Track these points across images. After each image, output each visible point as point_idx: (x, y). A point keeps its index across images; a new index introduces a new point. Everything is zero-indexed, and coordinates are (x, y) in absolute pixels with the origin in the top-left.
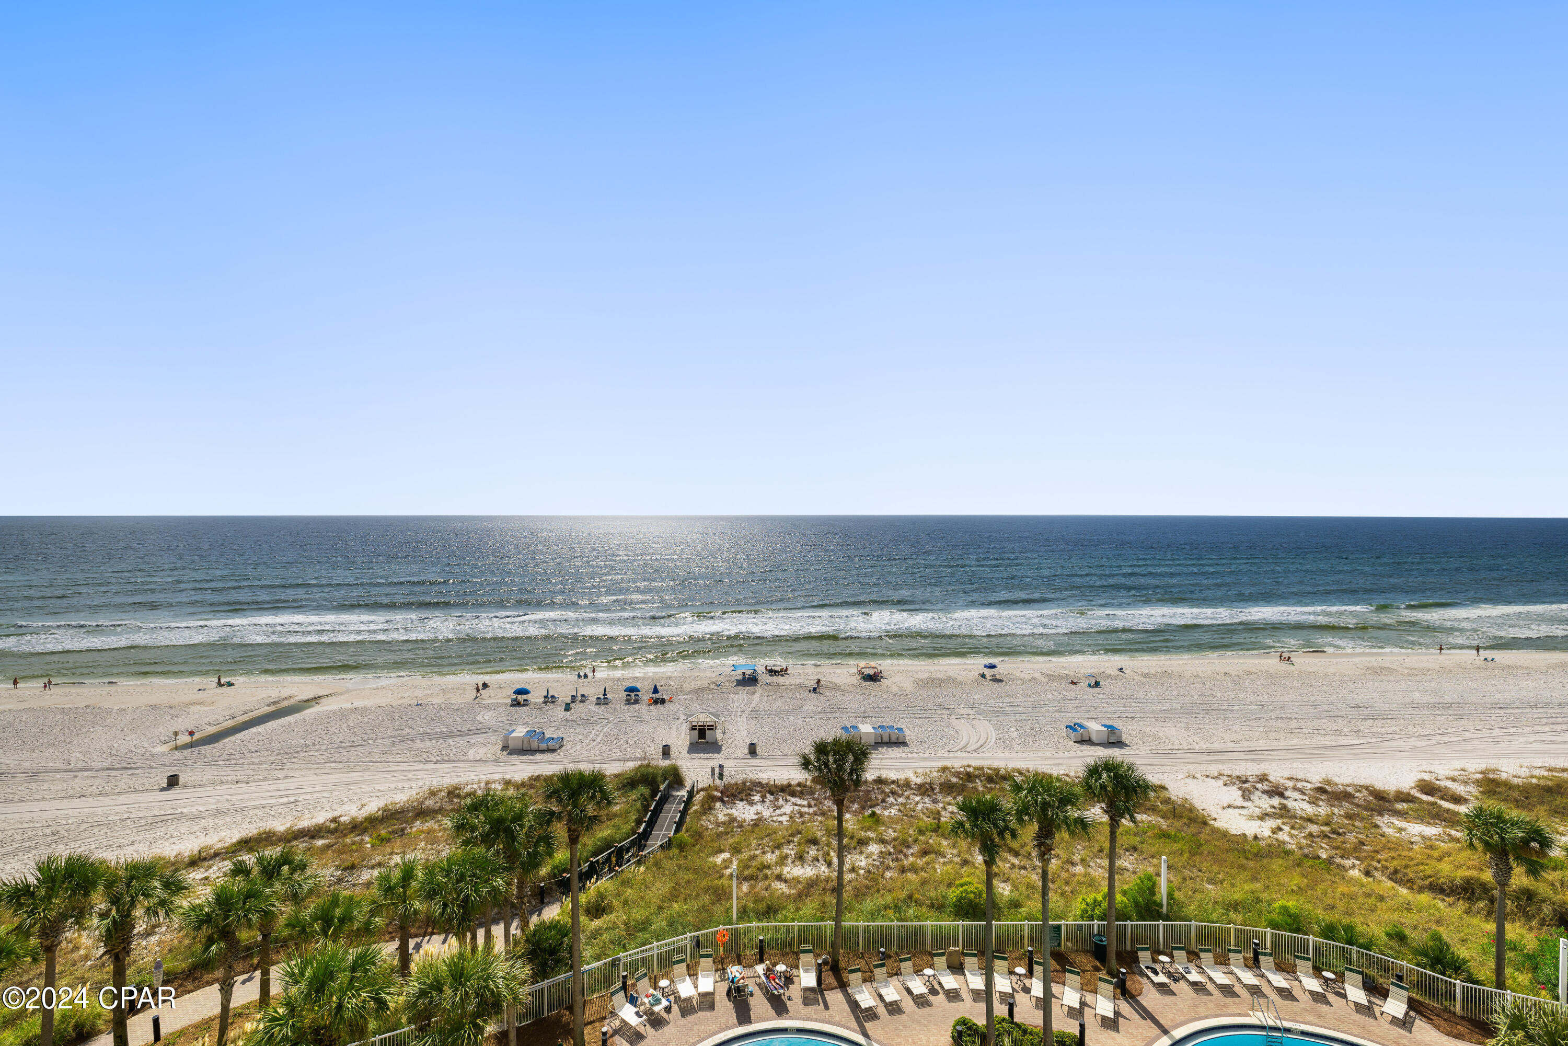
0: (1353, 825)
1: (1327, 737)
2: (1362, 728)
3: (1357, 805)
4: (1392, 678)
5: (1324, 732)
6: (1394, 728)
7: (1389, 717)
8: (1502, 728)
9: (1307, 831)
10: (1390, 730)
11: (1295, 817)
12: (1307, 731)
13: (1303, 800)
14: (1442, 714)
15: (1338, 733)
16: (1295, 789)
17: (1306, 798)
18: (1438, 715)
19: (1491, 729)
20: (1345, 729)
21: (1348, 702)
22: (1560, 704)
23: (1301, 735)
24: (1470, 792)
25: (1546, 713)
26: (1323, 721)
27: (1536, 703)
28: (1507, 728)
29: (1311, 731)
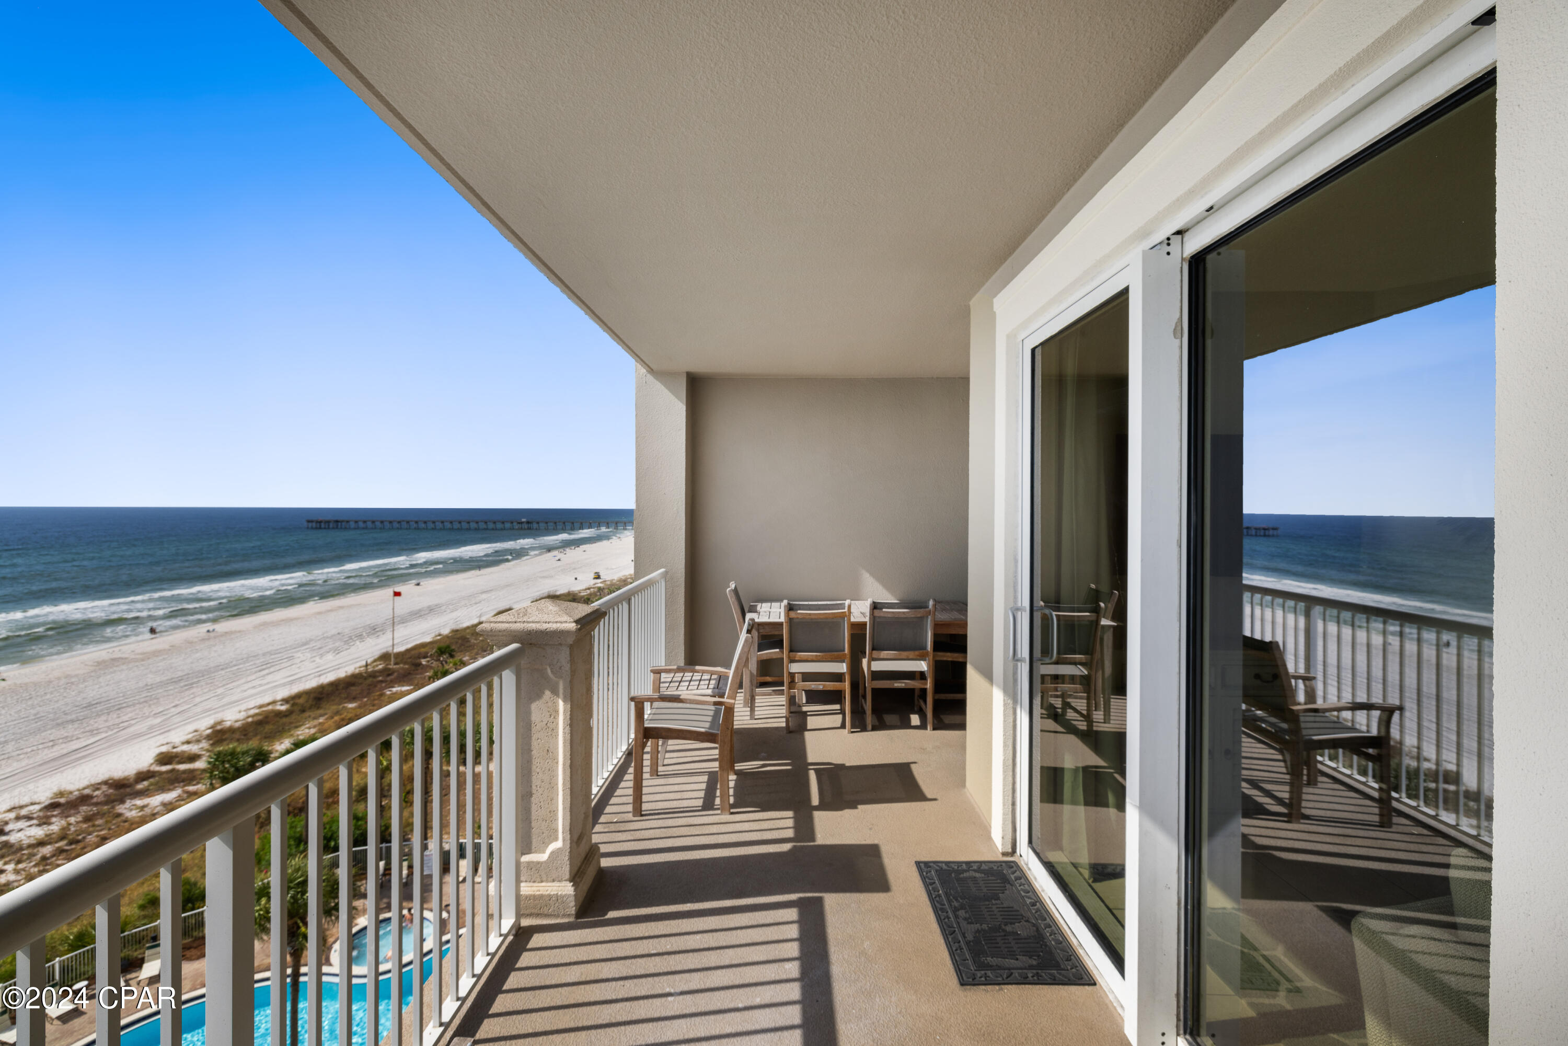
0: (94, 826)
1: (55, 748)
2: (96, 725)
3: (96, 804)
4: (124, 667)
5: (51, 744)
6: (130, 715)
7: (124, 705)
8: (224, 685)
9: (38, 857)
10: (125, 718)
11: (21, 849)
12: (29, 750)
13: (31, 826)
14: (175, 688)
15: (67, 739)
16: (18, 818)
17: (35, 822)
18: (171, 690)
19: (215, 689)
20: (77, 732)
21: (77, 704)
22: (264, 654)
23: (22, 756)
24: (202, 748)
25: (255, 664)
26: (49, 732)
27: (248, 658)
28: (227, 684)
29: (35, 748)
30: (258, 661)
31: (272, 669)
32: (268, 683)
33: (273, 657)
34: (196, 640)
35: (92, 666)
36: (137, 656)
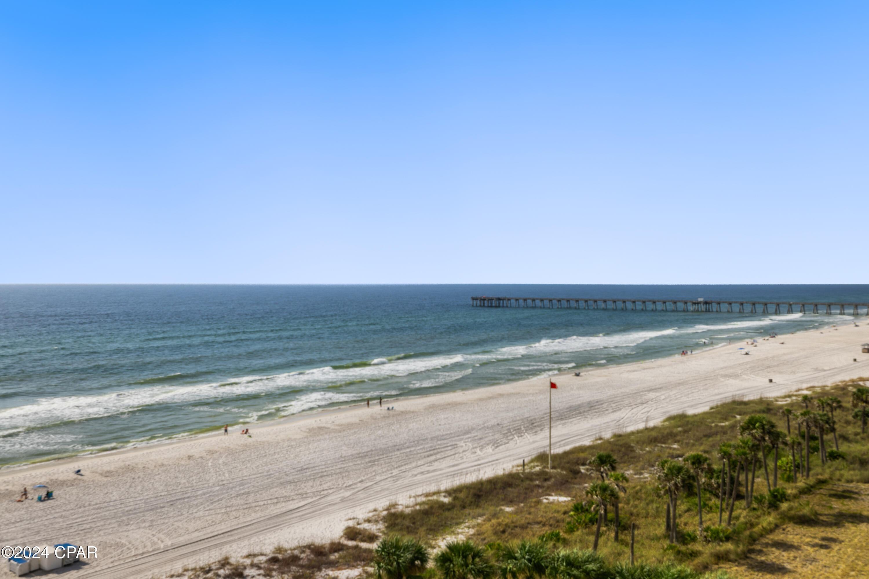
1: (279, 506)
2: (305, 489)
3: (302, 566)
4: (327, 436)
5: (275, 501)
7: (325, 474)
8: (399, 467)
10: (325, 486)
12: (262, 503)
13: (259, 575)
14: (361, 463)
15: (286, 499)
16: (252, 565)
17: (262, 572)
18: (359, 464)
19: (392, 469)
20: (292, 494)
21: (294, 466)
22: (432, 439)
23: (257, 508)
24: (379, 529)
25: (424, 448)
26: (275, 489)
27: (418, 441)
28: (402, 466)
29: (265, 502)
30: (426, 446)
31: (438, 456)
32: (434, 471)
33: (439, 442)
34: (379, 417)
35: (305, 432)
36: (336, 428)
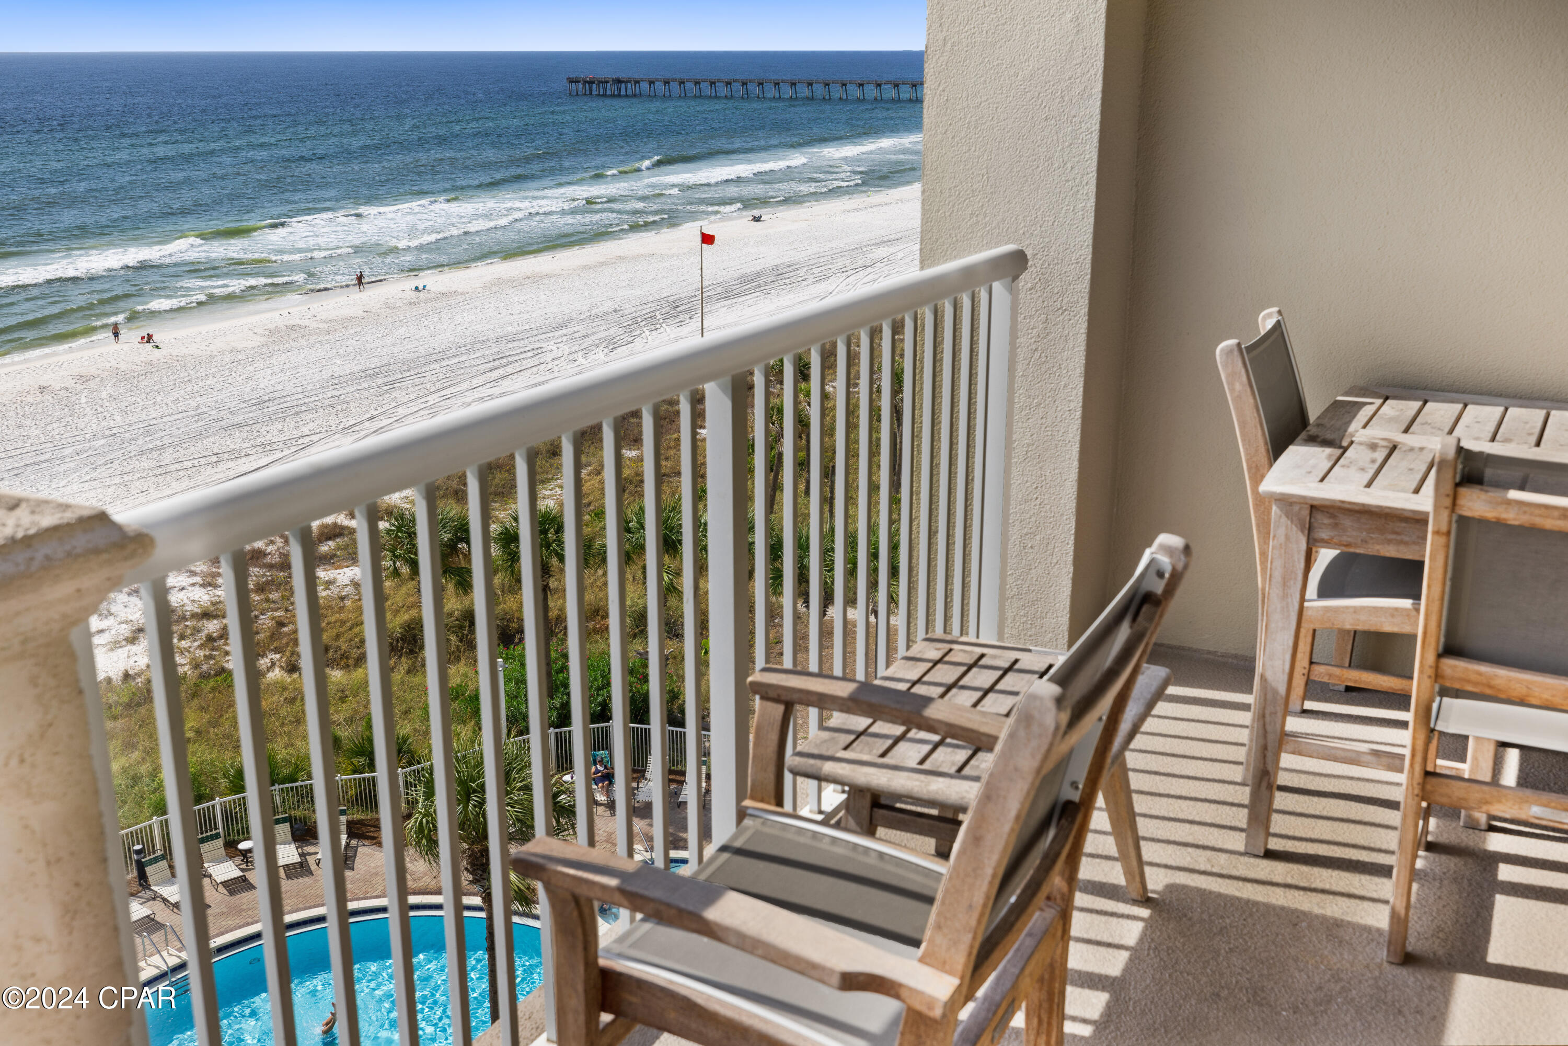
0: (267, 600)
1: (222, 467)
2: (269, 437)
3: (271, 566)
4: (303, 342)
5: (215, 459)
6: (311, 426)
7: (304, 408)
8: (439, 390)
9: (203, 635)
10: (305, 430)
11: (184, 618)
12: (189, 464)
13: (193, 585)
14: (370, 387)
15: (235, 455)
17: (198, 579)
18: (365, 389)
19: (426, 395)
20: (246, 445)
21: (246, 397)
22: (497, 340)
23: (181, 473)
24: (406, 498)
25: (483, 356)
26: (212, 439)
27: (473, 344)
28: (444, 389)
29: (196, 462)
30: (487, 352)
31: (509, 369)
32: (503, 394)
33: (510, 345)
34: (399, 303)
35: (262, 335)
36: (321, 326)
